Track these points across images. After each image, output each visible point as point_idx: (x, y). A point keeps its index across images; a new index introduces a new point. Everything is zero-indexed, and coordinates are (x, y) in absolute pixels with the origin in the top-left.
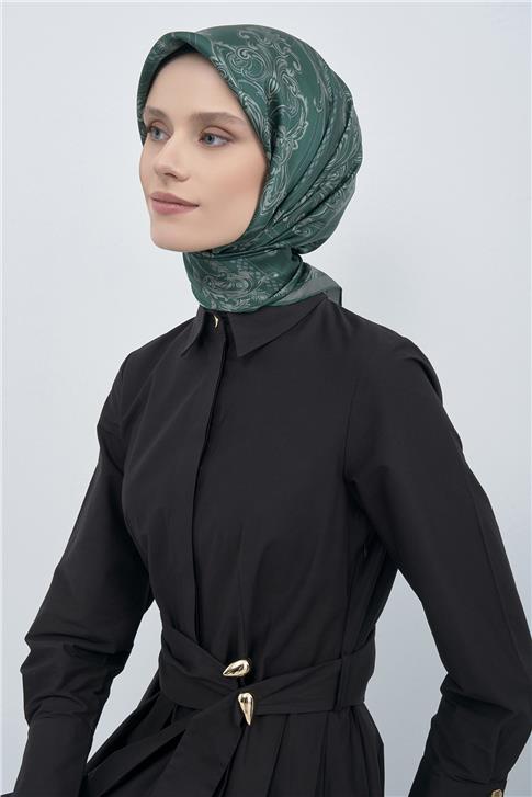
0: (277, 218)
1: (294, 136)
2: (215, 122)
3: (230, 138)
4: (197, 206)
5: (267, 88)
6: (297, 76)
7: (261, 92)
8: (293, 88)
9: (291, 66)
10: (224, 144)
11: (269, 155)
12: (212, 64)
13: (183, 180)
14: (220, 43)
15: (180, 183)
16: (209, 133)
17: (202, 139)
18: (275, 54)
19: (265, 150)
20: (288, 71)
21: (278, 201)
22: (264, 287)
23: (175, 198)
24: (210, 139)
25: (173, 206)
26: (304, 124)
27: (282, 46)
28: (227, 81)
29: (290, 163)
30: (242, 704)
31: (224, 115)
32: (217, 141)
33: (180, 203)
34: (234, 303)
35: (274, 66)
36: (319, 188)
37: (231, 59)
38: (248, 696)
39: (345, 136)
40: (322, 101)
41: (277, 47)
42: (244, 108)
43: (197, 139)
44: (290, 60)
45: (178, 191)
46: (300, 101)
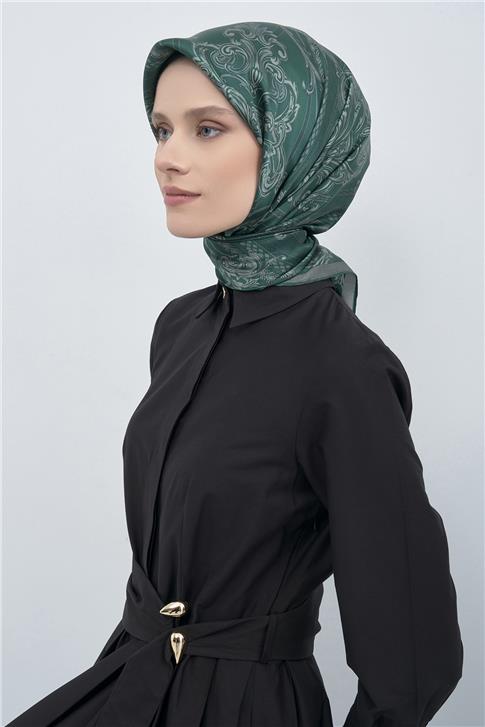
0: (280, 198)
1: (285, 119)
2: (205, 116)
3: (223, 129)
4: (199, 195)
5: (251, 78)
6: (282, 64)
7: (245, 83)
8: (278, 75)
9: (275, 55)
10: (217, 135)
11: (260, 140)
12: (196, 64)
13: (184, 173)
14: (205, 44)
15: (183, 177)
16: (205, 127)
17: (199, 133)
18: (258, 46)
19: (256, 136)
20: (273, 60)
21: (277, 182)
22: (271, 268)
23: (179, 190)
24: (207, 131)
25: (179, 198)
26: (295, 107)
27: (267, 37)
28: (209, 76)
29: (286, 145)
30: (173, 643)
31: (212, 109)
32: (212, 133)
33: (184, 194)
34: (244, 282)
35: (257, 57)
36: (321, 165)
37: (215, 57)
38: (180, 636)
39: (345, 113)
40: (313, 82)
41: (262, 39)
42: (229, 100)
43: (194, 134)
44: (275, 49)
45: (182, 183)
46: (288, 87)
